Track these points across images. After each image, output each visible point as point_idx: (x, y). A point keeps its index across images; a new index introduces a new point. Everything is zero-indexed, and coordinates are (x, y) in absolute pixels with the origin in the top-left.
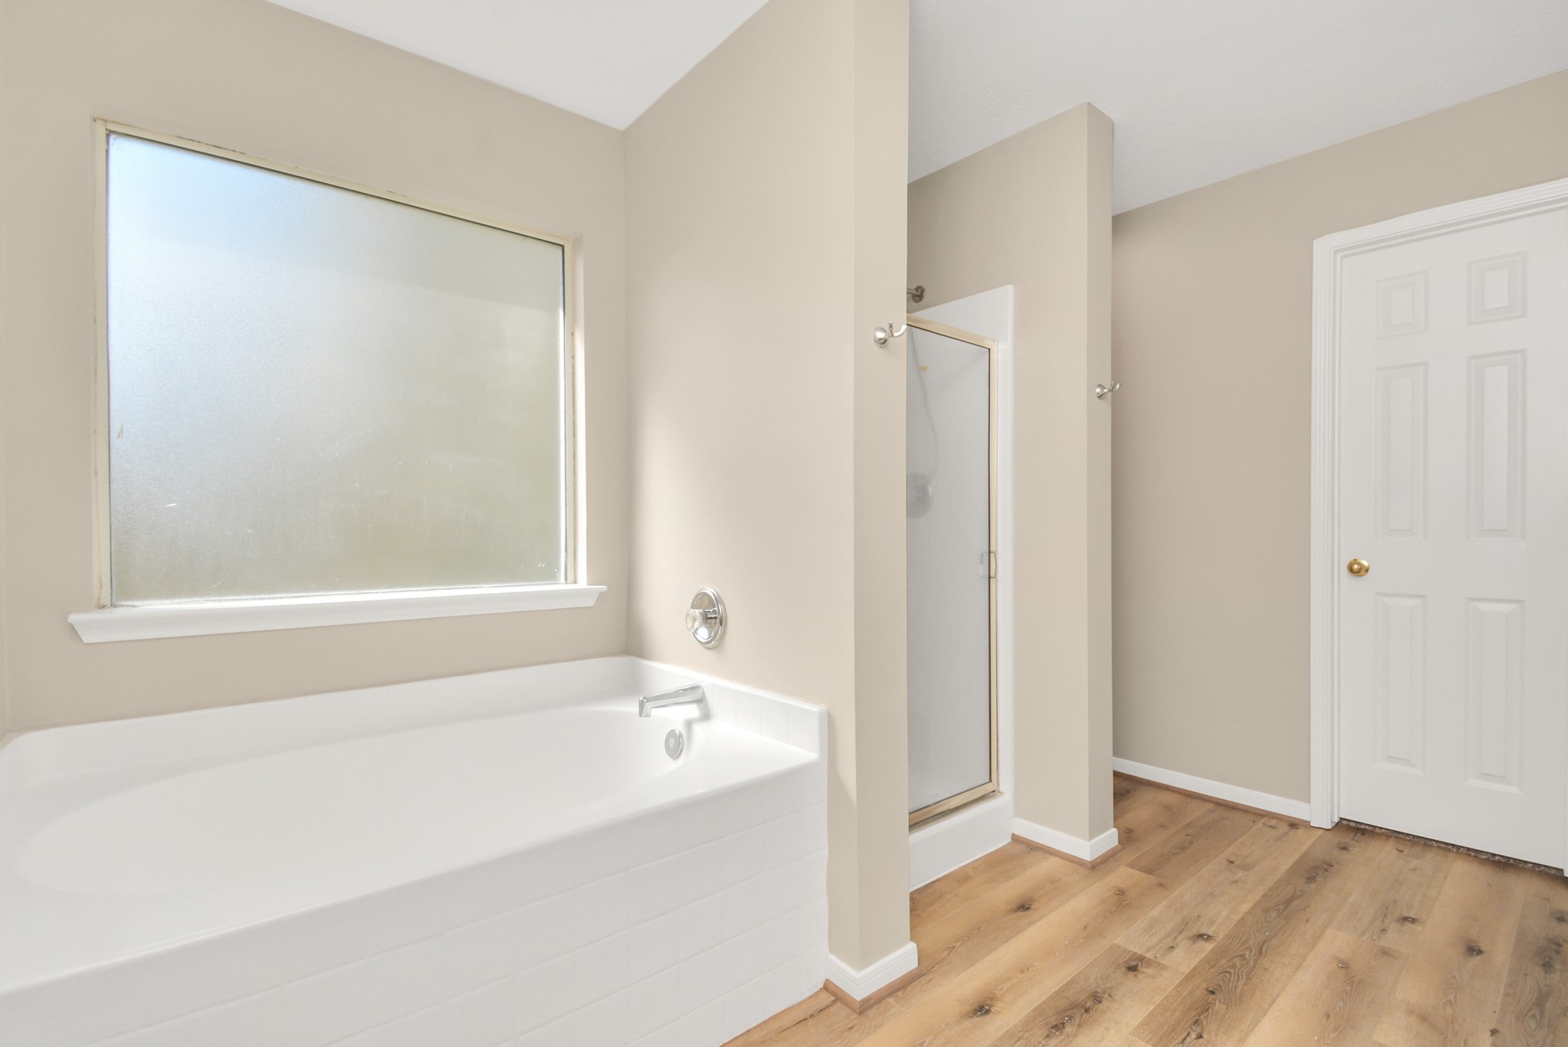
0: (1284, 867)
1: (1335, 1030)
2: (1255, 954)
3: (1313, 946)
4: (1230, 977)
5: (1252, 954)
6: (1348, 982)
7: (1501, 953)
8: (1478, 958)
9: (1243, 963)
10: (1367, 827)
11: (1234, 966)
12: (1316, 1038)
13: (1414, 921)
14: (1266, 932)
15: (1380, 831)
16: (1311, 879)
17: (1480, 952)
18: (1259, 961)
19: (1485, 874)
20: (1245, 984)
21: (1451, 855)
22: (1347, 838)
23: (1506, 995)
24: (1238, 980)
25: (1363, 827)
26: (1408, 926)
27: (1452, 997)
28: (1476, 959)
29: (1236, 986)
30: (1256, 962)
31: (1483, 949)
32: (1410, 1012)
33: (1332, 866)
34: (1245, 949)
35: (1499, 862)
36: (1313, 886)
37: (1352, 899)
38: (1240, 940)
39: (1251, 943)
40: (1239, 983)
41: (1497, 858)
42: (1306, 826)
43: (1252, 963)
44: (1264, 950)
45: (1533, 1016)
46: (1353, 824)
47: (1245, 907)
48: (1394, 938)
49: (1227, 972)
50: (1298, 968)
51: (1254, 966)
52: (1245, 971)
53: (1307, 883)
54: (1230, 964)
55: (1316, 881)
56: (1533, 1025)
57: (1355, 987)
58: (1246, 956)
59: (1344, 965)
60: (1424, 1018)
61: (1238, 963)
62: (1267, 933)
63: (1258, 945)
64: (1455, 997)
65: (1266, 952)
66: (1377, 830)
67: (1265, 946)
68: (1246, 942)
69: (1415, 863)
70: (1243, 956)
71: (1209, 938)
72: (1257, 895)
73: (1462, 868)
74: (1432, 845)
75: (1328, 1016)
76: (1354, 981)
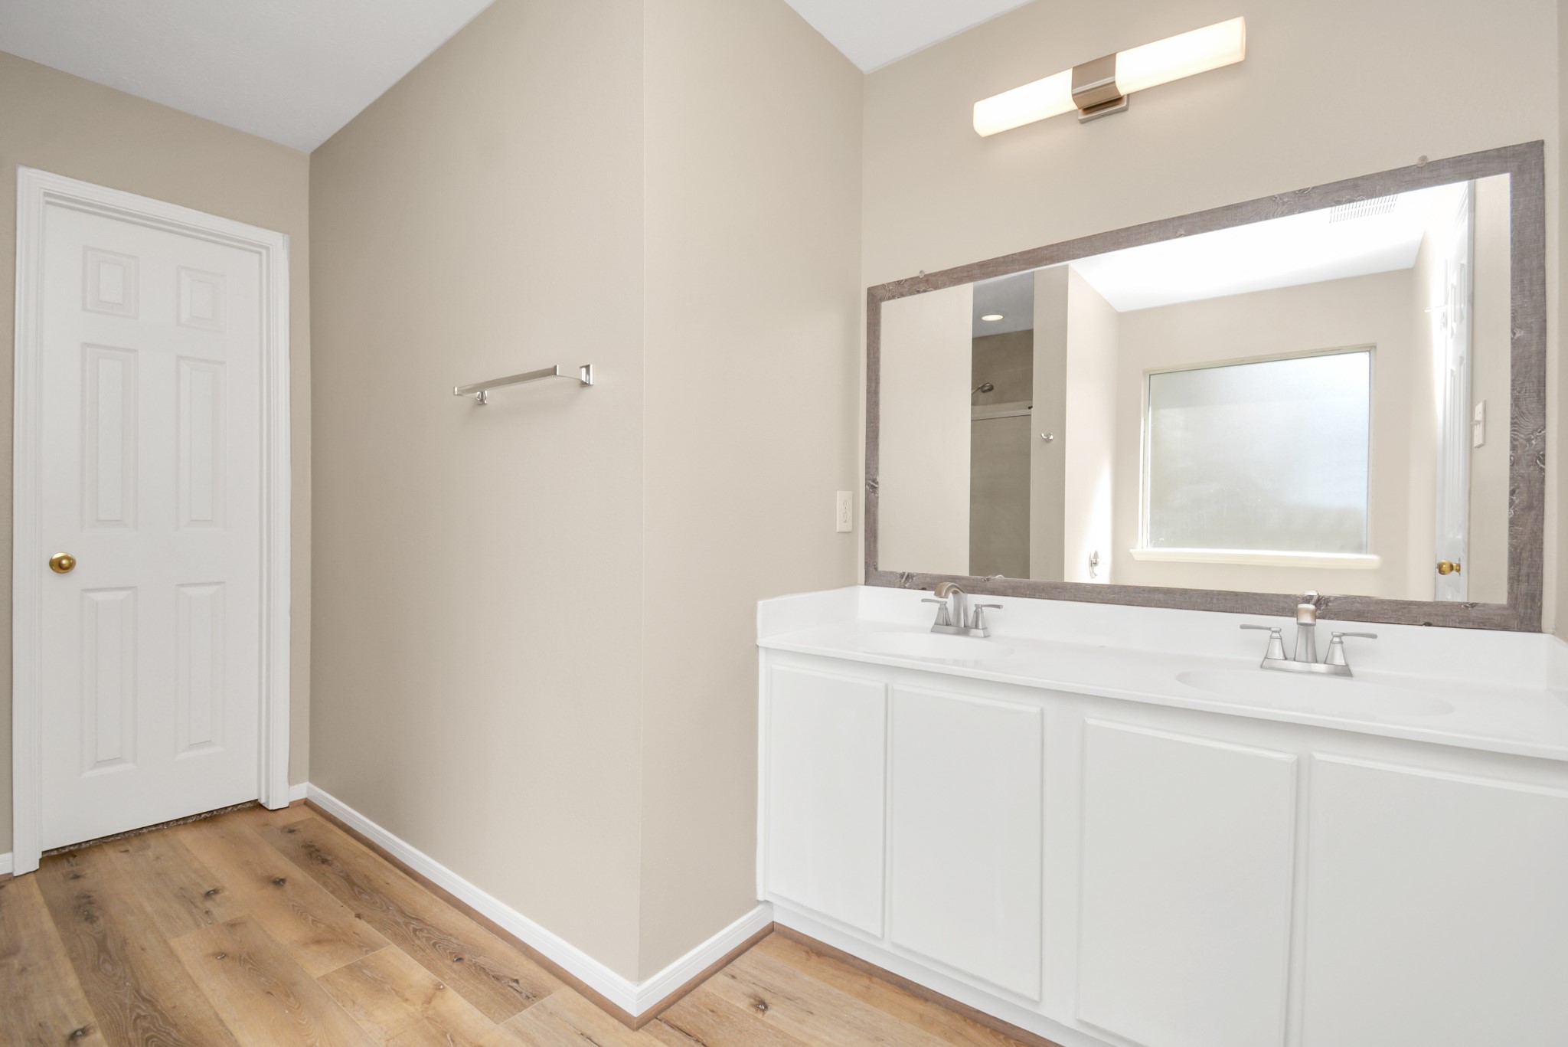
0: (49, 924)
1: (289, 996)
2: (146, 1007)
3: (179, 962)
4: (156, 1037)
5: (144, 1008)
6: (242, 962)
7: (296, 873)
8: (287, 884)
9: (149, 1020)
10: (72, 848)
11: (146, 1030)
12: (287, 1012)
13: (216, 891)
14: (125, 983)
15: (88, 845)
16: (90, 918)
17: (283, 880)
18: (159, 1007)
19: (206, 831)
20: (179, 1031)
21: (167, 832)
22: (65, 867)
23: (332, 892)
24: (169, 1034)
25: (67, 850)
26: (217, 897)
27: (310, 918)
28: (287, 886)
29: (175, 1039)
30: (156, 1010)
31: (282, 877)
32: (306, 945)
33: (89, 897)
34: (131, 1011)
35: (206, 818)
36: (101, 921)
37: (149, 909)
38: (116, 1009)
39: (127, 1001)
40: (173, 1035)
41: (203, 816)
42: (10, 880)
43: (156, 1014)
44: (147, 997)
45: (360, 893)
46: (55, 853)
47: (72, 981)
48: (221, 912)
49: (148, 1039)
50: (196, 986)
51: (162, 1014)
52: (161, 1023)
53: (92, 923)
54: (140, 1031)
55: (98, 918)
56: (365, 896)
57: (251, 961)
58: (143, 1014)
59: (223, 955)
60: (318, 942)
61: (145, 1024)
62: (128, 984)
63: (135, 997)
64: (311, 915)
65: (150, 996)
66: (84, 846)
67: (144, 994)
68: (123, 1006)
69: (150, 854)
70: (139, 1016)
71: (85, 1031)
72: (66, 967)
73: (187, 837)
74: (144, 833)
75: (269, 993)
76: (245, 958)
